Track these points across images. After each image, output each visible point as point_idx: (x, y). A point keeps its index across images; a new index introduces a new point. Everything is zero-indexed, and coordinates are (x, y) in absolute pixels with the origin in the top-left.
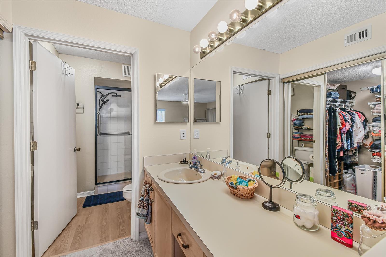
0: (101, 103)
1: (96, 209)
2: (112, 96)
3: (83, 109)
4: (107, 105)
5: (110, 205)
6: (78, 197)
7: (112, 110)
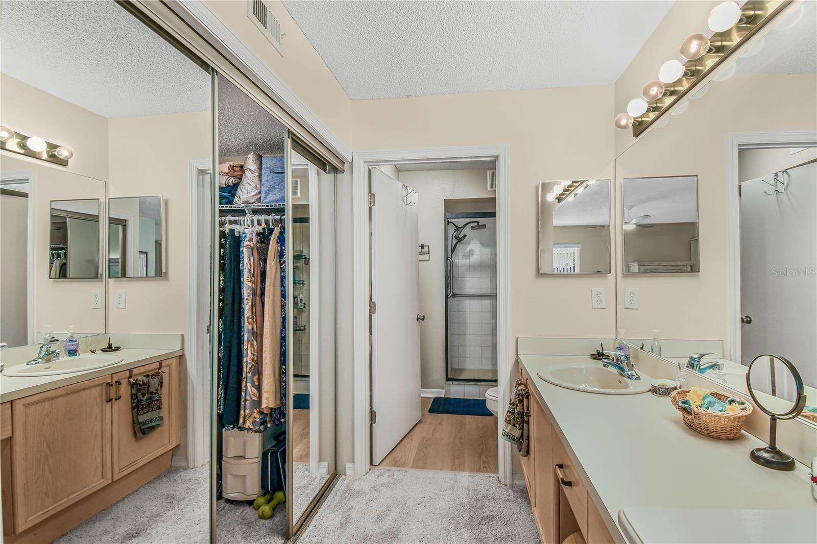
0: (454, 242)
1: (447, 421)
2: (473, 228)
3: (429, 254)
4: (464, 244)
5: (468, 418)
6: (422, 395)
7: (471, 253)
